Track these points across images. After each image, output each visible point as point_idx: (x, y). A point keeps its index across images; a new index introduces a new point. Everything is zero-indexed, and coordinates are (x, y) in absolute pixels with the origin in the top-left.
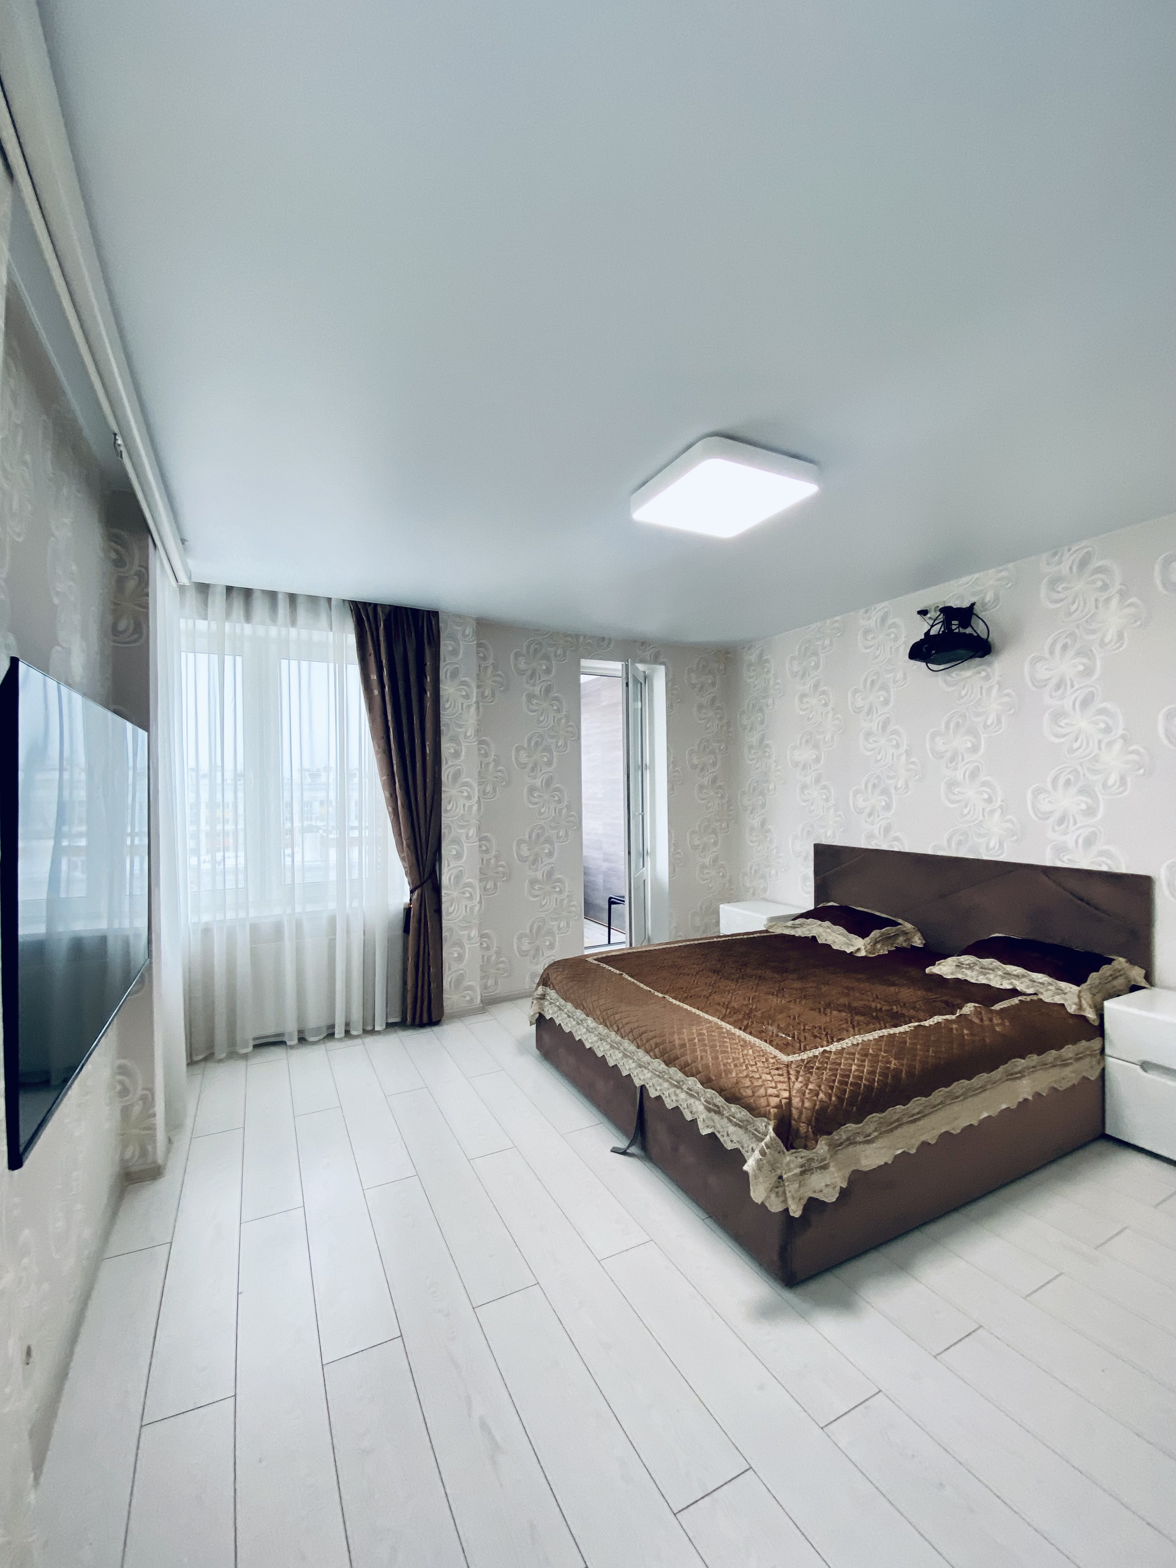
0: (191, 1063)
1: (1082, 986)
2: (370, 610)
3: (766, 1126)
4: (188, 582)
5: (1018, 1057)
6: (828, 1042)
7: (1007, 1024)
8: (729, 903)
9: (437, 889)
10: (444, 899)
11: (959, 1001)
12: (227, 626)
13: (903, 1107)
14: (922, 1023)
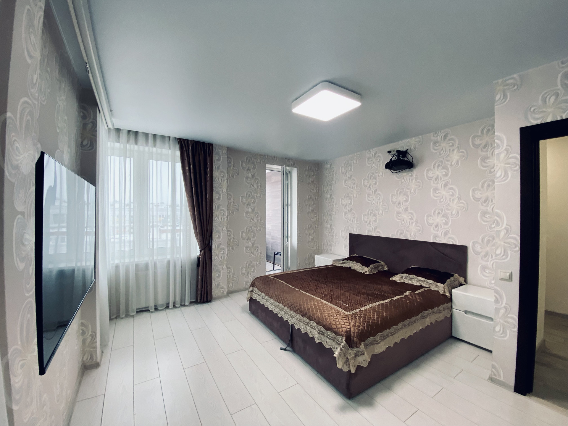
0: (111, 319)
1: (445, 284)
2: (186, 142)
3: (342, 339)
4: (112, 127)
5: (426, 310)
6: (361, 307)
7: (421, 298)
8: (318, 255)
9: (210, 250)
10: (213, 254)
11: (404, 291)
12: (128, 145)
13: (389, 330)
14: (393, 299)
